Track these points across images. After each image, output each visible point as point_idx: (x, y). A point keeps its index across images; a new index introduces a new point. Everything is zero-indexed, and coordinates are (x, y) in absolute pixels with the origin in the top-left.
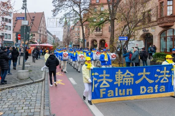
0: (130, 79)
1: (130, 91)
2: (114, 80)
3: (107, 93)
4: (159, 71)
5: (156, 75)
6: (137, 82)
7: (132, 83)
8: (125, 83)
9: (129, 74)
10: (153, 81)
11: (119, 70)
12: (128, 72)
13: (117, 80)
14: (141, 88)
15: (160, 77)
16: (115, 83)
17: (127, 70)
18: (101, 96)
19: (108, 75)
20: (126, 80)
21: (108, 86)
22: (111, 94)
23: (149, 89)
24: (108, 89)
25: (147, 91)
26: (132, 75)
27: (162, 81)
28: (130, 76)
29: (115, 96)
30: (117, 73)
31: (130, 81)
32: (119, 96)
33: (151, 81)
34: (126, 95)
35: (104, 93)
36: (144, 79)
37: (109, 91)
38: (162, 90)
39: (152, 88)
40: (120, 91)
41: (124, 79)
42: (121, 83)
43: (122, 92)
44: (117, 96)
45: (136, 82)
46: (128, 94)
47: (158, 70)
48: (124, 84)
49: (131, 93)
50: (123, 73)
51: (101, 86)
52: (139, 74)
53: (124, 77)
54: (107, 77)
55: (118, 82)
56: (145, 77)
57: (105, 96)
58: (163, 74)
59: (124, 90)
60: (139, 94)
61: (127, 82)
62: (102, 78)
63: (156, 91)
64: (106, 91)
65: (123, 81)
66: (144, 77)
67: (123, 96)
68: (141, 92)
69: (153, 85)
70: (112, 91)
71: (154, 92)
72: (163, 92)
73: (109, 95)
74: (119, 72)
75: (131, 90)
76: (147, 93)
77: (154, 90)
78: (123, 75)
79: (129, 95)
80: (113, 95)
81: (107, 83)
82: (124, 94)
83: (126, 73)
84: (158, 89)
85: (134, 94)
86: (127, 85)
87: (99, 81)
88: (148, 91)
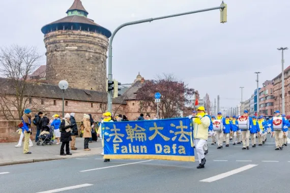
0: (142, 134)
1: (144, 149)
2: (126, 135)
3: (121, 149)
4: (175, 126)
5: (171, 132)
6: (151, 138)
7: (145, 139)
8: (138, 139)
9: (140, 129)
10: (169, 139)
11: (128, 125)
12: (137, 126)
13: (128, 135)
14: (156, 146)
15: (177, 133)
16: (127, 138)
17: (136, 125)
18: (115, 151)
19: (119, 130)
20: (137, 135)
21: (121, 141)
22: (124, 151)
23: (165, 148)
24: (121, 144)
25: (163, 150)
26: (143, 130)
27: (180, 140)
28: (141, 131)
29: (128, 153)
30: (126, 127)
31: (142, 137)
32: (133, 153)
33: (166, 139)
34: (140, 153)
35: (118, 148)
36: (158, 135)
37: (122, 147)
38: (182, 151)
39: (168, 147)
40: (134, 147)
41: (136, 134)
42: (133, 139)
43: (136, 149)
44: (131, 153)
45: (149, 138)
46: (142, 151)
47: (172, 125)
48: (136, 140)
49: (146, 151)
50: (133, 127)
51: (114, 141)
52: (151, 129)
53: (135, 132)
54: (118, 132)
55: (131, 137)
56: (159, 133)
57: (119, 152)
58: (179, 130)
59: (138, 147)
60: (154, 153)
61: (139, 138)
62: (114, 132)
63: (175, 152)
64: (120, 147)
65: (134, 136)
66: (157, 132)
67: (137, 153)
68: (157, 151)
69: (170, 143)
70: (126, 147)
71: (172, 153)
72: (182, 155)
73: (122, 151)
74: (129, 127)
75: (145, 147)
76: (163, 153)
77: (172, 150)
78: (133, 130)
79: (144, 153)
80: (126, 152)
81: (119, 138)
82: (138, 152)
83: (136, 128)
84: (177, 150)
85: (149, 153)
86: (140, 140)
87: (111, 135)
88: (165, 150)
